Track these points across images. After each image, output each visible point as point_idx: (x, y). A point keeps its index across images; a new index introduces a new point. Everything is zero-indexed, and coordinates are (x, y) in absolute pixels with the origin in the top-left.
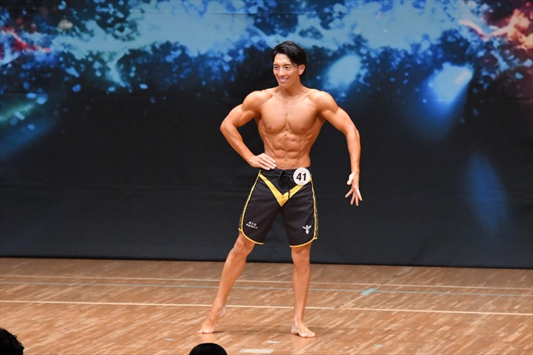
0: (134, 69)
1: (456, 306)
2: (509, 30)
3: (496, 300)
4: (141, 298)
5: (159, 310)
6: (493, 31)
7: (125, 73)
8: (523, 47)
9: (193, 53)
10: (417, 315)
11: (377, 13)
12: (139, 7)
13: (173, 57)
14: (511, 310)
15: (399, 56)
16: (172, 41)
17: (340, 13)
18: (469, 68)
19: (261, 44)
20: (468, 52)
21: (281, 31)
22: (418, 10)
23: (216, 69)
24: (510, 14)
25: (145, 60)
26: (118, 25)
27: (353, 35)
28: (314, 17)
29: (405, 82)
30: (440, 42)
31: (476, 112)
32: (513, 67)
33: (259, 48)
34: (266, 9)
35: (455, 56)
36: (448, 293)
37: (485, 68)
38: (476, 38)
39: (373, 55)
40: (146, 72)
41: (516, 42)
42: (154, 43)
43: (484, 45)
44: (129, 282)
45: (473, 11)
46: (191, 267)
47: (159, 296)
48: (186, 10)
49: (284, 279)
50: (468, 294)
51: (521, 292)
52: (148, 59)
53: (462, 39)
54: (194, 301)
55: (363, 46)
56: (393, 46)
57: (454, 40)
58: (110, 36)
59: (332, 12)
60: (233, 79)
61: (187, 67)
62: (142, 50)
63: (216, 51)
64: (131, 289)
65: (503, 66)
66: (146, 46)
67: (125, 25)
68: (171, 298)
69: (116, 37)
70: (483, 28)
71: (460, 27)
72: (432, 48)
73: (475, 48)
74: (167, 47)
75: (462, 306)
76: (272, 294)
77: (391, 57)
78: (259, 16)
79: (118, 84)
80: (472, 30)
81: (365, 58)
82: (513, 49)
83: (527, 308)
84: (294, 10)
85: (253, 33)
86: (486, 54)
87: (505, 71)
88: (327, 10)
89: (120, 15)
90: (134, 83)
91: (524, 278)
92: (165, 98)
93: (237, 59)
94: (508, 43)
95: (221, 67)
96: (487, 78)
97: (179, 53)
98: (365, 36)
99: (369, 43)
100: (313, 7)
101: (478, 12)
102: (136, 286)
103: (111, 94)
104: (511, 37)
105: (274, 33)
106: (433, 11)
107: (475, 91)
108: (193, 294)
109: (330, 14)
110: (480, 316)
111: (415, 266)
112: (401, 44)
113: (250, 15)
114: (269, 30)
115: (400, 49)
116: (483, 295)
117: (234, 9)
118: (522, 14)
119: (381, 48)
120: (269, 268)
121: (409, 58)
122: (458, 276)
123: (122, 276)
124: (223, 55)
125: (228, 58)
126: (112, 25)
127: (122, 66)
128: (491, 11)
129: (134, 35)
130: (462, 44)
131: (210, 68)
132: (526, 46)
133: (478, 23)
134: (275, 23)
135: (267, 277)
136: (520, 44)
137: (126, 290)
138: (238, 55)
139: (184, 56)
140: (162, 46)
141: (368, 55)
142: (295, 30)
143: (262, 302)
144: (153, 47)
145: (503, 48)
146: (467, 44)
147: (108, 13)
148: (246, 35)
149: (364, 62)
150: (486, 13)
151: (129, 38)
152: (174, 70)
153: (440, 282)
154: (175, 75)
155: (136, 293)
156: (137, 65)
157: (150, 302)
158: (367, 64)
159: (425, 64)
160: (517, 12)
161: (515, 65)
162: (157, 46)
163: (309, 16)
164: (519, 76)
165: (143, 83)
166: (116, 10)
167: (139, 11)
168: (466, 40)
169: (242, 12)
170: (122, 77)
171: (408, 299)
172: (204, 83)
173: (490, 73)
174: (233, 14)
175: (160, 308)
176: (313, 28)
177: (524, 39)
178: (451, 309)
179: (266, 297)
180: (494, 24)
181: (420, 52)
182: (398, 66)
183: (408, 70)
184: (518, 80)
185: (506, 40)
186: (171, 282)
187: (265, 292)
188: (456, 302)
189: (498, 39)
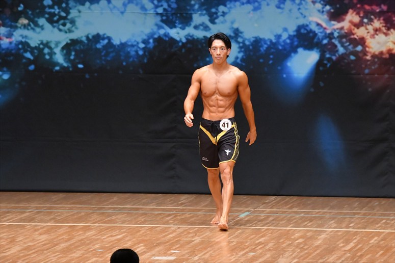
0: (73, 53)
1: (308, 225)
2: (345, 24)
3: (336, 220)
4: (80, 220)
5: (93, 229)
6: (334, 25)
7: (67, 56)
8: (355, 36)
9: (116, 42)
10: (279, 232)
11: (249, 12)
12: (77, 8)
13: (102, 44)
14: (347, 227)
15: (266, 44)
16: (101, 33)
17: (223, 12)
18: (317, 52)
19: (166, 35)
20: (316, 40)
21: (180, 26)
22: (280, 10)
23: (133, 53)
24: (346, 13)
25: (82, 47)
26: (62, 22)
27: (233, 28)
28: (204, 15)
29: (271, 62)
30: (295, 33)
31: (322, 84)
32: (349, 51)
33: (164, 38)
34: (170, 9)
35: (306, 43)
36: (302, 215)
37: (328, 52)
38: (321, 30)
39: (247, 43)
40: (82, 55)
41: (350, 33)
42: (88, 35)
43: (327, 35)
44: (71, 208)
45: (319, 11)
46: (116, 197)
47: (92, 219)
48: (111, 10)
49: (183, 206)
50: (317, 215)
51: (355, 214)
52: (84, 46)
53: (311, 31)
54: (118, 222)
55: (240, 36)
56: (262, 36)
57: (306, 32)
58: (56, 30)
59: (217, 11)
60: (145, 61)
61: (112, 52)
62: (79, 39)
63: (133, 41)
64: (71, 214)
65: (341, 50)
66: (82, 37)
67: (66, 21)
68: (101, 220)
69: (60, 30)
70: (326, 23)
71: (310, 23)
72: (290, 37)
73: (320, 38)
74: (98, 38)
75: (313, 224)
76: (175, 217)
77: (260, 44)
78: (165, 14)
79: (62, 64)
80: (318, 25)
81: (241, 45)
82: (348, 38)
83: (359, 226)
84: (189, 10)
85: (160, 27)
86: (328, 42)
87: (342, 54)
88: (213, 10)
89: (63, 14)
90: (74, 63)
91: (357, 204)
92: (96, 74)
93: (148, 46)
94: (345, 34)
95: (137, 52)
96: (329, 59)
97: (106, 41)
98: (241, 29)
99: (244, 34)
100: (203, 8)
101: (323, 12)
102: (76, 211)
103: (57, 71)
104: (347, 29)
105: (175, 27)
106: (290, 10)
107: (321, 68)
108: (117, 217)
109: (216, 13)
110: (325, 231)
111: (278, 196)
112: (267, 35)
113: (157, 14)
114: (172, 25)
115: (266, 38)
116: (328, 216)
117: (146, 10)
118: (355, 13)
119: (253, 37)
120: (173, 198)
121: (273, 45)
122: (309, 202)
123: (65, 205)
124: (138, 43)
125: (142, 46)
126: (57, 22)
127: (65, 51)
128: (332, 11)
129: (73, 29)
130: (311, 35)
131: (129, 52)
132: (357, 36)
133: (322, 20)
134: (176, 20)
135: (171, 204)
136: (353, 34)
137: (68, 215)
138: (149, 43)
139: (110, 44)
140: (94, 37)
141: (243, 43)
142: (190, 25)
143: (167, 223)
144: (87, 37)
145: (341, 37)
146: (315, 34)
147: (54, 12)
148: (155, 28)
149: (240, 48)
150: (329, 12)
151: (70, 31)
152: (103, 54)
153: (296, 207)
154: (103, 58)
155: (76, 217)
156: (76, 51)
157: (86, 223)
158: (243, 50)
159: (285, 49)
160: (351, 11)
161: (349, 49)
162: (90, 37)
163: (201, 15)
164: (352, 58)
165: (79, 63)
166: (60, 11)
167: (76, 11)
168: (315, 32)
169: (152, 11)
170: (65, 60)
171: (273, 220)
172: (124, 64)
173: (332, 55)
174: (145, 13)
175: (93, 227)
176: (203, 23)
177: (356, 30)
178: (305, 226)
179: (171, 219)
180: (334, 20)
181: (281, 40)
182: (265, 51)
183: (272, 54)
184: (352, 60)
185: (343, 32)
186: (101, 208)
187: (169, 215)
188: (308, 222)
189: (338, 31)
